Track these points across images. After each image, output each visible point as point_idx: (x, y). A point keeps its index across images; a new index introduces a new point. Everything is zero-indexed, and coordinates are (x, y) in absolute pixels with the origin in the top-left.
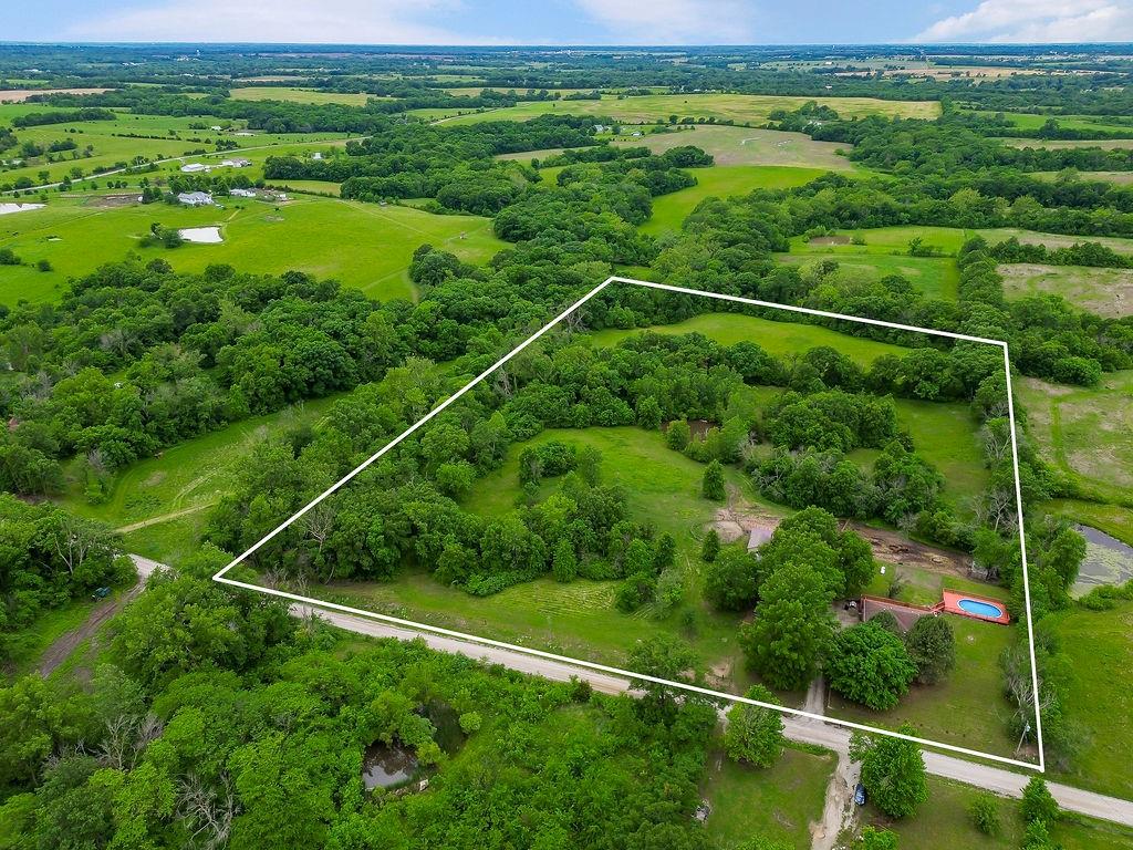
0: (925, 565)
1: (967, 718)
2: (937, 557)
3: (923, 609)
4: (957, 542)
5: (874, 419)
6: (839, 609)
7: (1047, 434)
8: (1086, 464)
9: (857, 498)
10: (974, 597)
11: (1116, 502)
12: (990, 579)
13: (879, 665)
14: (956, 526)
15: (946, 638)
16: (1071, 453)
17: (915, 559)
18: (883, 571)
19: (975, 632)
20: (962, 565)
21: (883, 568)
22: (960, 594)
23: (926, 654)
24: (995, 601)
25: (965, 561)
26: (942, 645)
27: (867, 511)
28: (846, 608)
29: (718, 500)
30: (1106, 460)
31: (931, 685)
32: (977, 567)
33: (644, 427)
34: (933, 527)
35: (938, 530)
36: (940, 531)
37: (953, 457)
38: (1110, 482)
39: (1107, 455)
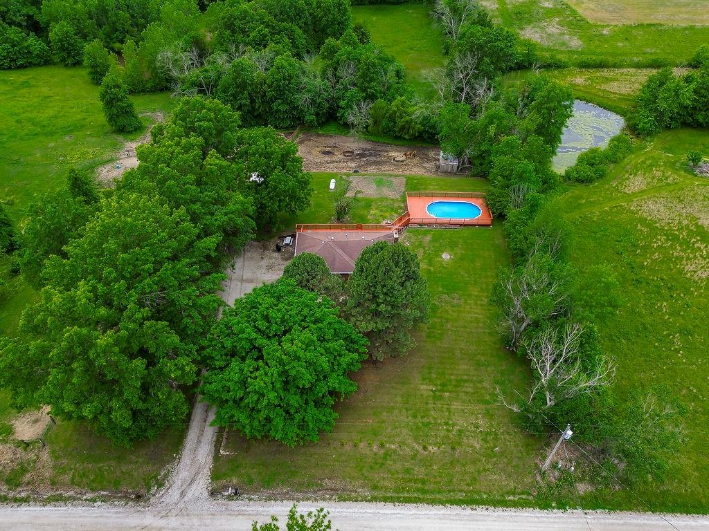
0: (386, 167)
1: (456, 406)
2: (399, 156)
3: (383, 228)
4: (421, 133)
5: (325, 15)
6: (267, 253)
7: (497, 17)
8: (537, 35)
9: (303, 99)
10: (445, 196)
11: (574, 65)
12: (461, 170)
13: (284, 373)
14: (418, 110)
15: (408, 278)
16: (522, 29)
17: (375, 163)
18: (332, 186)
19: (452, 246)
20: (428, 160)
21: (333, 180)
22: (427, 196)
23: (377, 314)
24: (471, 197)
25: (432, 154)
26: (401, 294)
27: (317, 114)
28: (278, 249)
29: (130, 132)
30: (554, 30)
31: (395, 356)
32: (445, 158)
33: (64, 63)
34: (392, 118)
35: (398, 120)
36: (400, 122)
37: (411, 49)
38: (564, 48)
39: (554, 27)
